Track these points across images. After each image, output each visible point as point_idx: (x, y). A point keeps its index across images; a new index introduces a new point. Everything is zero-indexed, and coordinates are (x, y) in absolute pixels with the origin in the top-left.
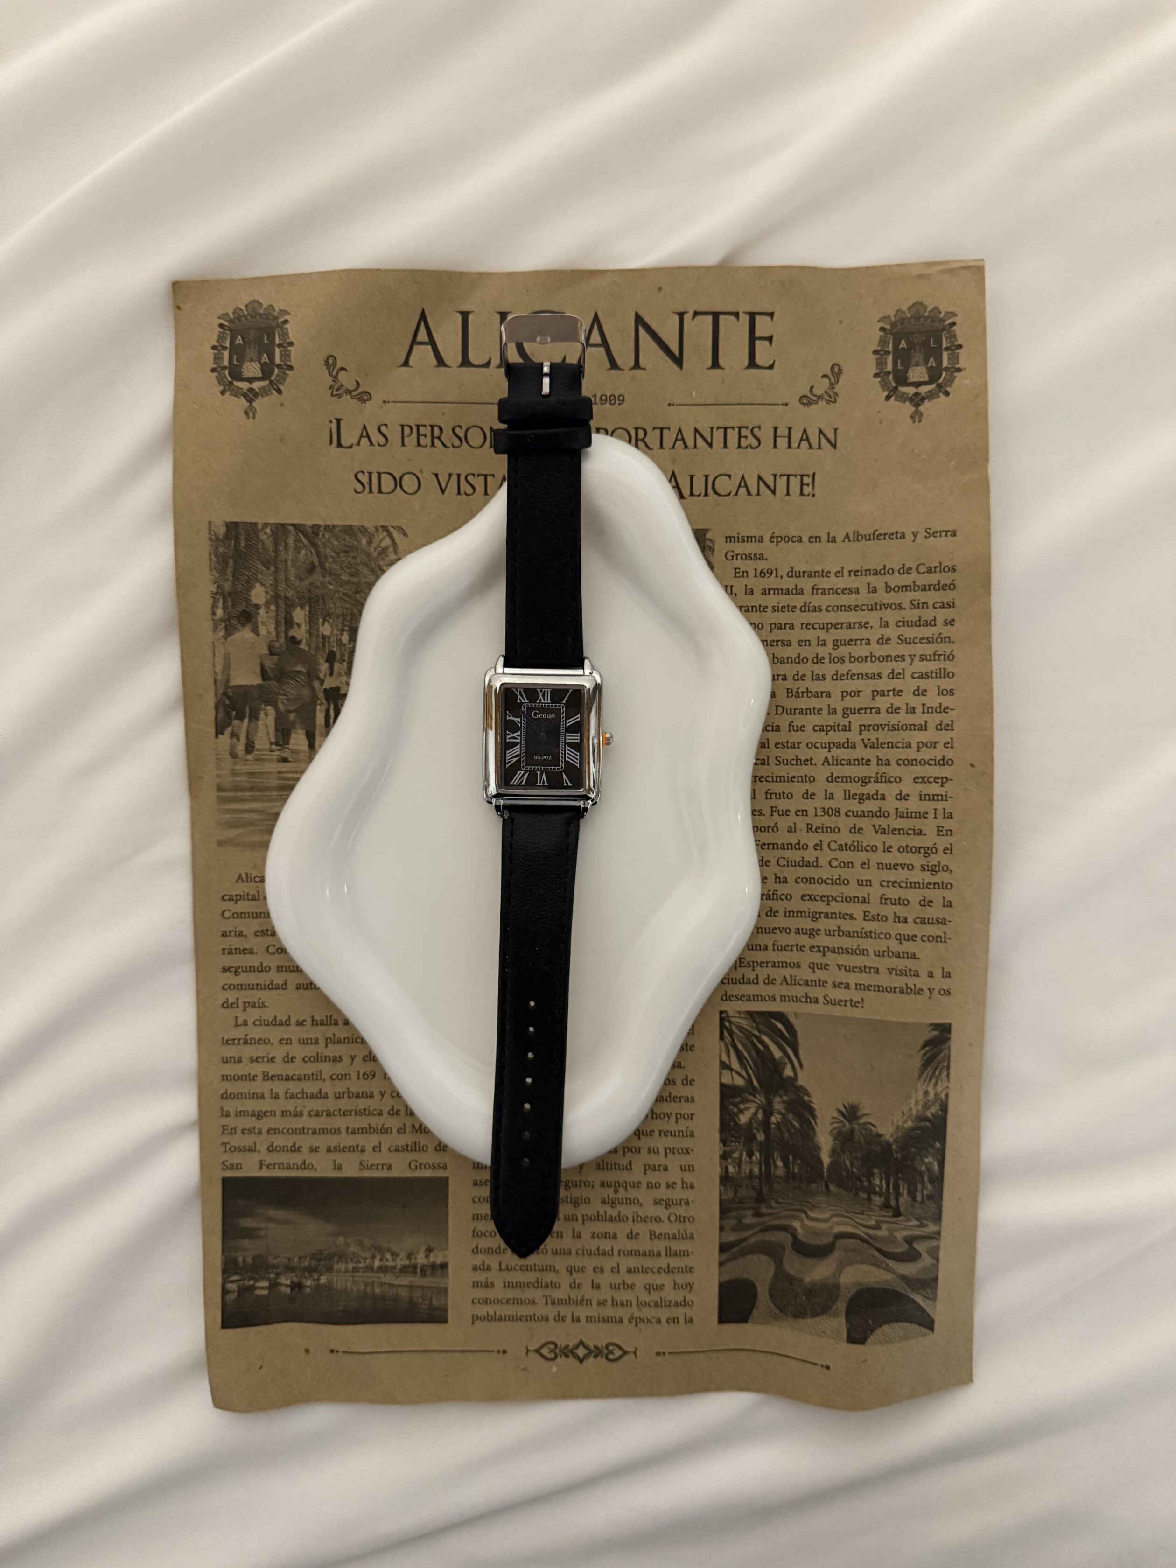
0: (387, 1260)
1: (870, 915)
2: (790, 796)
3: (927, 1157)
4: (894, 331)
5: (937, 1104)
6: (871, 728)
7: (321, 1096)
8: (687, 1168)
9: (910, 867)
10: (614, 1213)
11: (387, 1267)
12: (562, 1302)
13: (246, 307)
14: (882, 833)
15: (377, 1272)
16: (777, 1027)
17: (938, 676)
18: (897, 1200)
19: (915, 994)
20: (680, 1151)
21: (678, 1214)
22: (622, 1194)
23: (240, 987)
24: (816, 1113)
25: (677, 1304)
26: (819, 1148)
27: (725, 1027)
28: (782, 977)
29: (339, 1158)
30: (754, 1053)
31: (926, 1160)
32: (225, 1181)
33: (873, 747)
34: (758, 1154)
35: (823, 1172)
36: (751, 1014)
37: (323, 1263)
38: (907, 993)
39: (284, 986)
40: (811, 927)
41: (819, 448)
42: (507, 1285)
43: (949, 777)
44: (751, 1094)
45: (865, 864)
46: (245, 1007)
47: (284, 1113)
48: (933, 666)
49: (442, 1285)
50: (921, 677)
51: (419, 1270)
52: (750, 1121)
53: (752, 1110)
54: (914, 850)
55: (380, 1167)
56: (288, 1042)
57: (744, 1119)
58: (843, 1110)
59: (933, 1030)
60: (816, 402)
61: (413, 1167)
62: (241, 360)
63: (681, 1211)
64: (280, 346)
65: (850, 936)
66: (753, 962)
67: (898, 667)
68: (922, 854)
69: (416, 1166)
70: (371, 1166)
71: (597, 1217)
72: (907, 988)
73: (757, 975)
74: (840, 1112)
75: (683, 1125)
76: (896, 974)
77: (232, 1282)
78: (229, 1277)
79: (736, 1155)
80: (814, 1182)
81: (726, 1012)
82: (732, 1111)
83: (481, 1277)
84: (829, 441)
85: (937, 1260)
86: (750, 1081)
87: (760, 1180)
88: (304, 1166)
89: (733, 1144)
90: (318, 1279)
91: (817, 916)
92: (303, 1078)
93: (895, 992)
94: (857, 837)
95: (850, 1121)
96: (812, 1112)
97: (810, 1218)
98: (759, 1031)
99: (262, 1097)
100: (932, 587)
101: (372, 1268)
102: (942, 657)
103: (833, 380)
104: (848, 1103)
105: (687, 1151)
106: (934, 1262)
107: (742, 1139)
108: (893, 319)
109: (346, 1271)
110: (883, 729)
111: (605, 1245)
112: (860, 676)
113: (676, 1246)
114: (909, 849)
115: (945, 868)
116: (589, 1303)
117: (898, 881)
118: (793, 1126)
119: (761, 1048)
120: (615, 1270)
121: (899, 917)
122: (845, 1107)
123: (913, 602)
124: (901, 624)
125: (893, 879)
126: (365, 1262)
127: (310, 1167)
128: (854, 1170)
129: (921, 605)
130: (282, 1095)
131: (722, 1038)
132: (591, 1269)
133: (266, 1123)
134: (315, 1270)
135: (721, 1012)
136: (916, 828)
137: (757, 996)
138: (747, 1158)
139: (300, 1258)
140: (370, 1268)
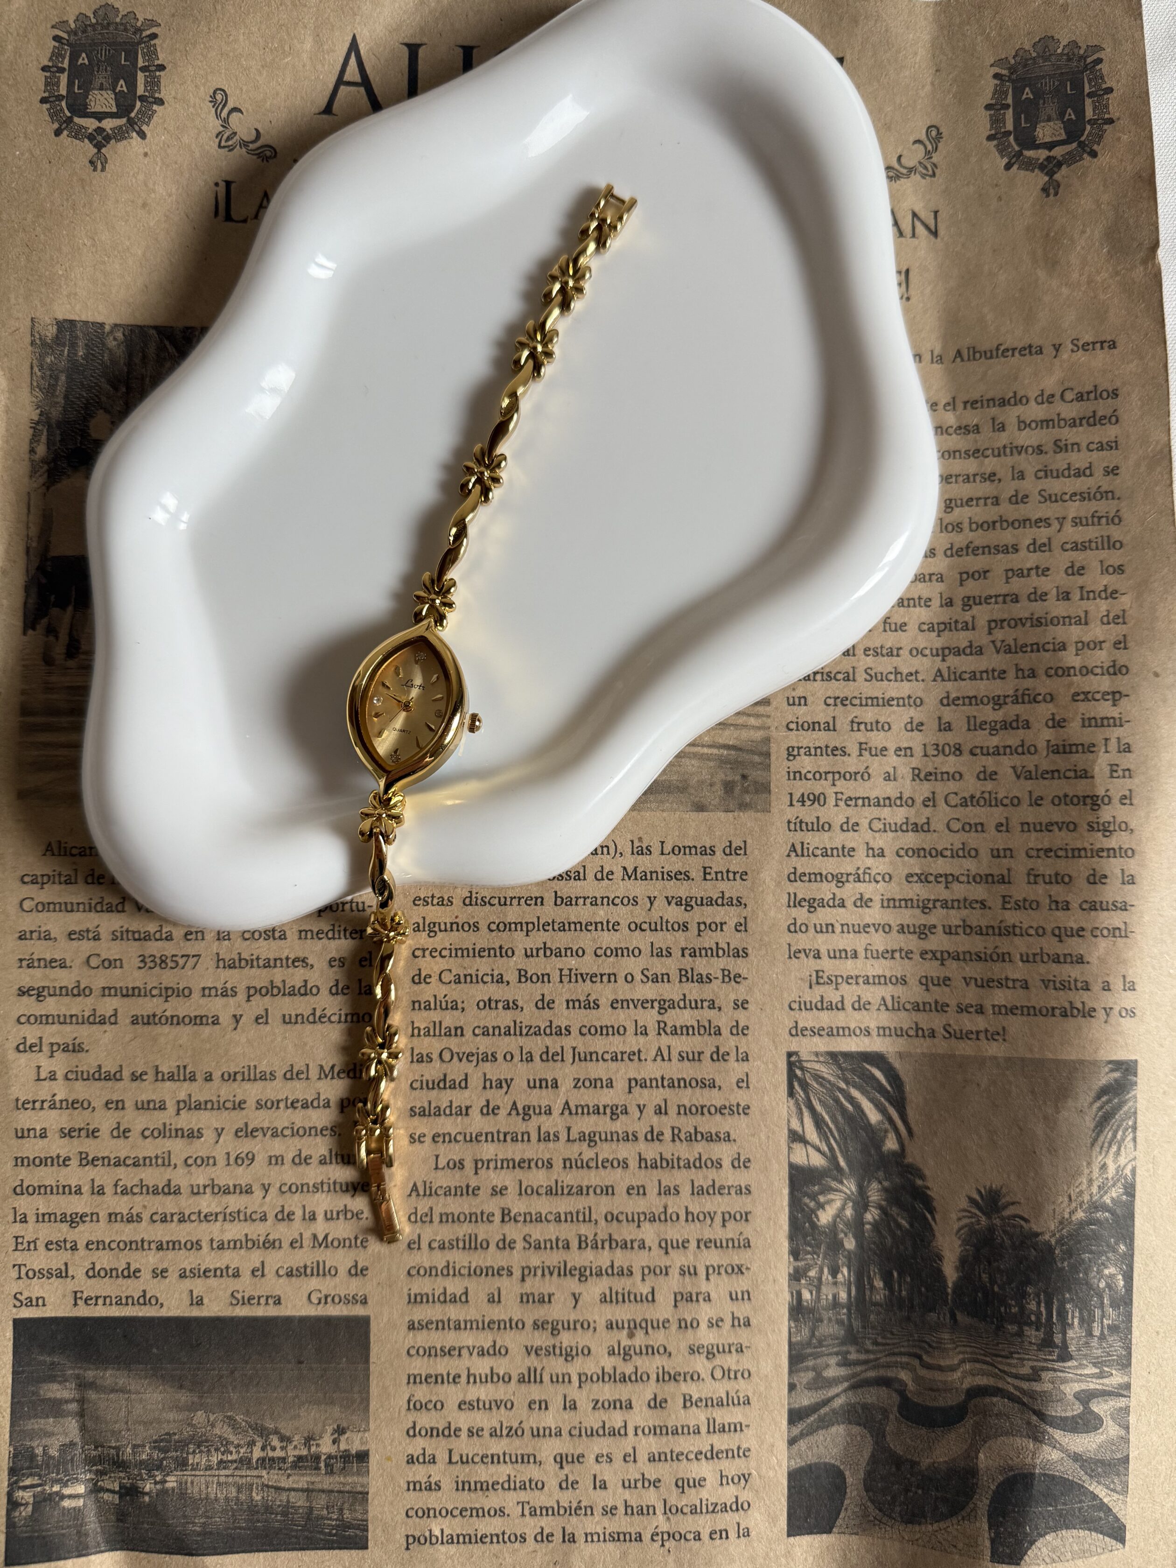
0: (274, 1449)
1: (1012, 901)
2: (886, 727)
3: (1106, 1267)
4: (1014, 77)
5: (1119, 1185)
6: (1005, 624)
7: (170, 1190)
8: (740, 1296)
9: (1071, 827)
10: (629, 1369)
11: (272, 1459)
12: (546, 1511)
13: (95, 13)
14: (1026, 778)
15: (257, 1468)
16: (873, 1077)
17: (1100, 547)
18: (1064, 1333)
19: (1084, 1016)
20: (730, 1270)
21: (726, 1368)
22: (640, 1340)
23: (45, 1020)
24: (935, 1204)
25: (725, 1509)
26: (940, 1258)
27: (796, 1076)
28: (879, 1000)
29: (199, 1286)
30: (840, 1118)
31: (1106, 1272)
32: (18, 1324)
33: (1009, 651)
34: (845, 1271)
35: (948, 1294)
36: (834, 1057)
37: (170, 1454)
38: (1072, 1016)
39: (113, 1019)
40: (923, 922)
41: (914, 235)
42: (462, 1486)
43: (1124, 693)
44: (835, 1179)
45: (1002, 825)
46: (52, 1052)
47: (112, 1217)
48: (1091, 533)
49: (359, 1489)
50: (1076, 547)
51: (322, 1465)
52: (835, 1221)
53: (838, 1204)
54: (1075, 800)
55: (263, 1301)
56: (119, 1105)
57: (825, 1217)
58: (978, 1198)
59: (1112, 1070)
60: (908, 176)
61: (314, 1300)
62: (87, 88)
63: (730, 1361)
64: (144, 69)
65: (981, 934)
66: (836, 977)
67: (1042, 534)
68: (1088, 807)
69: (320, 1300)
70: (249, 1299)
71: (603, 1377)
72: (1072, 1008)
73: (842, 997)
74: (972, 1200)
75: (732, 1231)
76: (1055, 989)
77: (25, 1488)
78: (16, 1482)
79: (812, 1273)
80: (932, 1309)
81: (796, 1053)
82: (808, 1207)
83: (419, 1473)
84: (927, 227)
85: (1127, 1428)
86: (833, 1159)
87: (849, 1310)
88: (145, 1299)
89: (809, 1256)
90: (164, 1482)
91: (931, 905)
92: (141, 1162)
93: (1053, 1015)
94: (989, 786)
95: (988, 1215)
96: (927, 1202)
97: (929, 1367)
98: (847, 1082)
99: (79, 1191)
100: (1084, 422)
101: (250, 1460)
102: (1104, 520)
103: (930, 147)
104: (985, 1188)
105: (740, 1269)
106: (1123, 1432)
107: (823, 1248)
108: (1013, 62)
109: (209, 1468)
110: (1024, 625)
111: (616, 1419)
112: (986, 550)
113: (723, 1416)
114: (1068, 799)
115: (1123, 826)
116: (590, 1510)
117: (1054, 848)
118: (899, 1226)
119: (850, 1107)
120: (630, 1458)
121: (1057, 902)
122: (979, 1192)
123: (1059, 443)
124: (1042, 474)
125: (1046, 845)
126: (238, 1452)
127: (153, 1301)
128: (996, 1289)
129: (1070, 447)
130: (109, 1190)
131: (791, 1093)
132: (593, 1457)
133: (83, 1233)
134: (159, 1467)
135: (790, 1055)
136: (1078, 769)
137: (843, 1028)
138: (830, 1278)
139: (135, 1446)
140: (245, 1462)
